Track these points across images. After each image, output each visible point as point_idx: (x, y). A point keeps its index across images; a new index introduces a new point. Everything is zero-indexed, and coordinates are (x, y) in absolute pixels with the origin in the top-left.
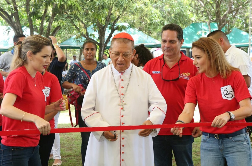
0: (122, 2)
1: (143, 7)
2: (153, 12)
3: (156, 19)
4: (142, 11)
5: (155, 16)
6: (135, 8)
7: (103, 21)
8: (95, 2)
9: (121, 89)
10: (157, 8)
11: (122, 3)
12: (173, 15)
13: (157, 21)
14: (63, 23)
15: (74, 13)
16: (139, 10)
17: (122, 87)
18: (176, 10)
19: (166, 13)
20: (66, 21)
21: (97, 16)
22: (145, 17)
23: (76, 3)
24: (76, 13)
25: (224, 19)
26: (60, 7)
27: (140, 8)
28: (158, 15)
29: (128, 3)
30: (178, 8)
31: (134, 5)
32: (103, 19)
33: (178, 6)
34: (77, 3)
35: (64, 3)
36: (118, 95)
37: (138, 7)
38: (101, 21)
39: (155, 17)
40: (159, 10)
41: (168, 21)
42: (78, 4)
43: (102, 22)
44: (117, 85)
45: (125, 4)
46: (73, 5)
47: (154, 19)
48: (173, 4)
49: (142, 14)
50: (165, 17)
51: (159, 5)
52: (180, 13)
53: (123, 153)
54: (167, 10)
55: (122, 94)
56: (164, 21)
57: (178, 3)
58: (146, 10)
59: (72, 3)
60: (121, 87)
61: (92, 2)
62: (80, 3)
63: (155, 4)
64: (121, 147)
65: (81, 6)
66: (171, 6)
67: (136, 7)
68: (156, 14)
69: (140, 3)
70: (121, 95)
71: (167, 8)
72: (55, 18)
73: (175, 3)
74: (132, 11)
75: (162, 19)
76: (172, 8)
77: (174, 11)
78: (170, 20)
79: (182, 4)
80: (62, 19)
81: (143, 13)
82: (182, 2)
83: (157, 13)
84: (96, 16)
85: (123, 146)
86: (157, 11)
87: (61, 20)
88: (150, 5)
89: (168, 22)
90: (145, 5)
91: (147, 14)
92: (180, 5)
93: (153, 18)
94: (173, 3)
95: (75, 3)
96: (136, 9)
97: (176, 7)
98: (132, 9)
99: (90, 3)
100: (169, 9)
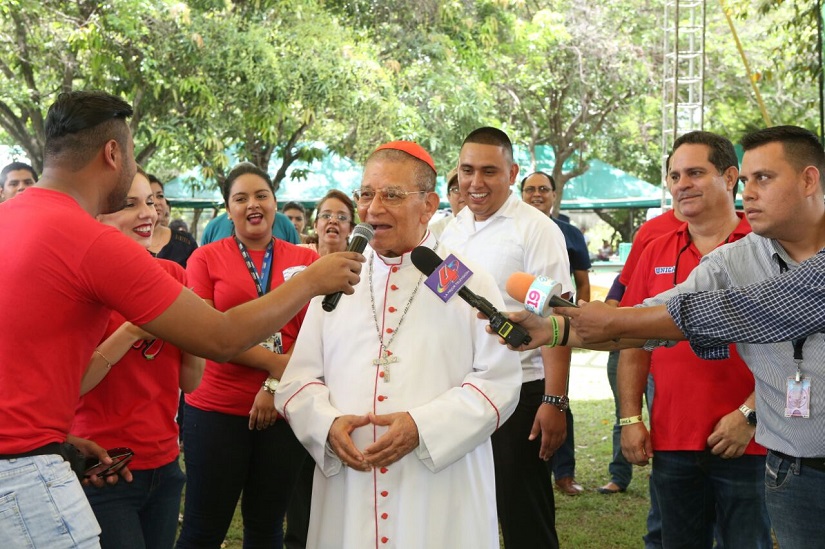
0: (321, 86)
1: (377, 99)
2: (401, 113)
3: (409, 131)
4: (375, 109)
5: (408, 124)
6: (356, 102)
7: (273, 134)
8: (253, 86)
9: (387, 313)
10: (410, 102)
11: (324, 87)
12: (450, 123)
13: (411, 137)
14: (167, 138)
15: (197, 113)
16: (366, 106)
17: (392, 310)
18: (459, 109)
19: (436, 117)
20: (176, 134)
21: (257, 122)
22: (381, 126)
23: (203, 88)
24: (203, 112)
25: (569, 136)
26: (161, 96)
27: (370, 102)
28: (415, 120)
29: (337, 89)
30: (465, 104)
31: (353, 94)
32: (272, 128)
33: (465, 100)
34: (204, 85)
35: (171, 87)
36: (375, 333)
37: (365, 100)
38: (268, 135)
39: (406, 127)
40: (415, 108)
41: (438, 137)
42: (208, 90)
43: (271, 137)
44: (379, 302)
45: (330, 91)
46: (195, 90)
47: (403, 131)
48: (451, 93)
49: (375, 119)
50: (430, 128)
51: (417, 95)
52: (470, 117)
53: (385, 516)
54: (438, 109)
55: (390, 331)
56: (429, 137)
57: (463, 91)
58: (385, 107)
59: (192, 88)
60: (387, 308)
61: (244, 85)
62: (214, 87)
63: (406, 94)
64: (379, 497)
65: (215, 94)
66: (446, 98)
67: (360, 99)
68: (408, 119)
69: (369, 90)
70: (386, 334)
71: (437, 103)
72: (140, 124)
73: (458, 92)
74: (349, 109)
75: (424, 131)
76: (450, 104)
77: (456, 111)
78: (444, 135)
79: (473, 93)
80: (165, 129)
81: (377, 116)
82: (473, 90)
83: (411, 117)
84: (253, 121)
85: (384, 494)
86: (412, 111)
87: (163, 132)
88: (393, 98)
89: (439, 140)
90: (382, 94)
91: (385, 119)
92: (468, 96)
93: (401, 129)
94: (452, 90)
95: (199, 86)
96: (359, 105)
97: (460, 102)
98: (348, 104)
99: (240, 87)
100: (443, 107)
